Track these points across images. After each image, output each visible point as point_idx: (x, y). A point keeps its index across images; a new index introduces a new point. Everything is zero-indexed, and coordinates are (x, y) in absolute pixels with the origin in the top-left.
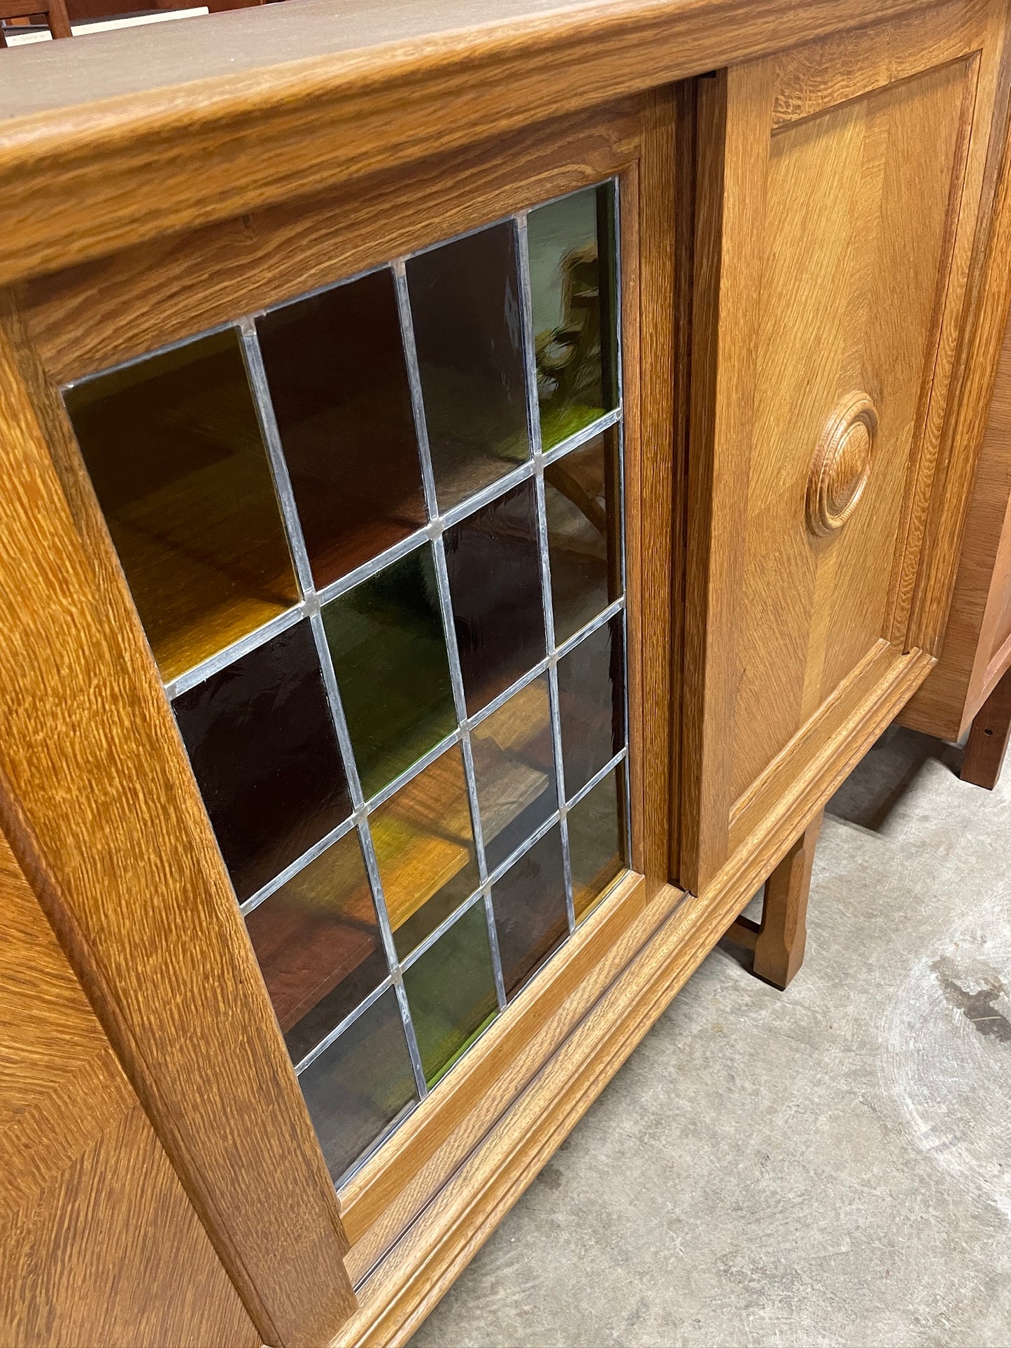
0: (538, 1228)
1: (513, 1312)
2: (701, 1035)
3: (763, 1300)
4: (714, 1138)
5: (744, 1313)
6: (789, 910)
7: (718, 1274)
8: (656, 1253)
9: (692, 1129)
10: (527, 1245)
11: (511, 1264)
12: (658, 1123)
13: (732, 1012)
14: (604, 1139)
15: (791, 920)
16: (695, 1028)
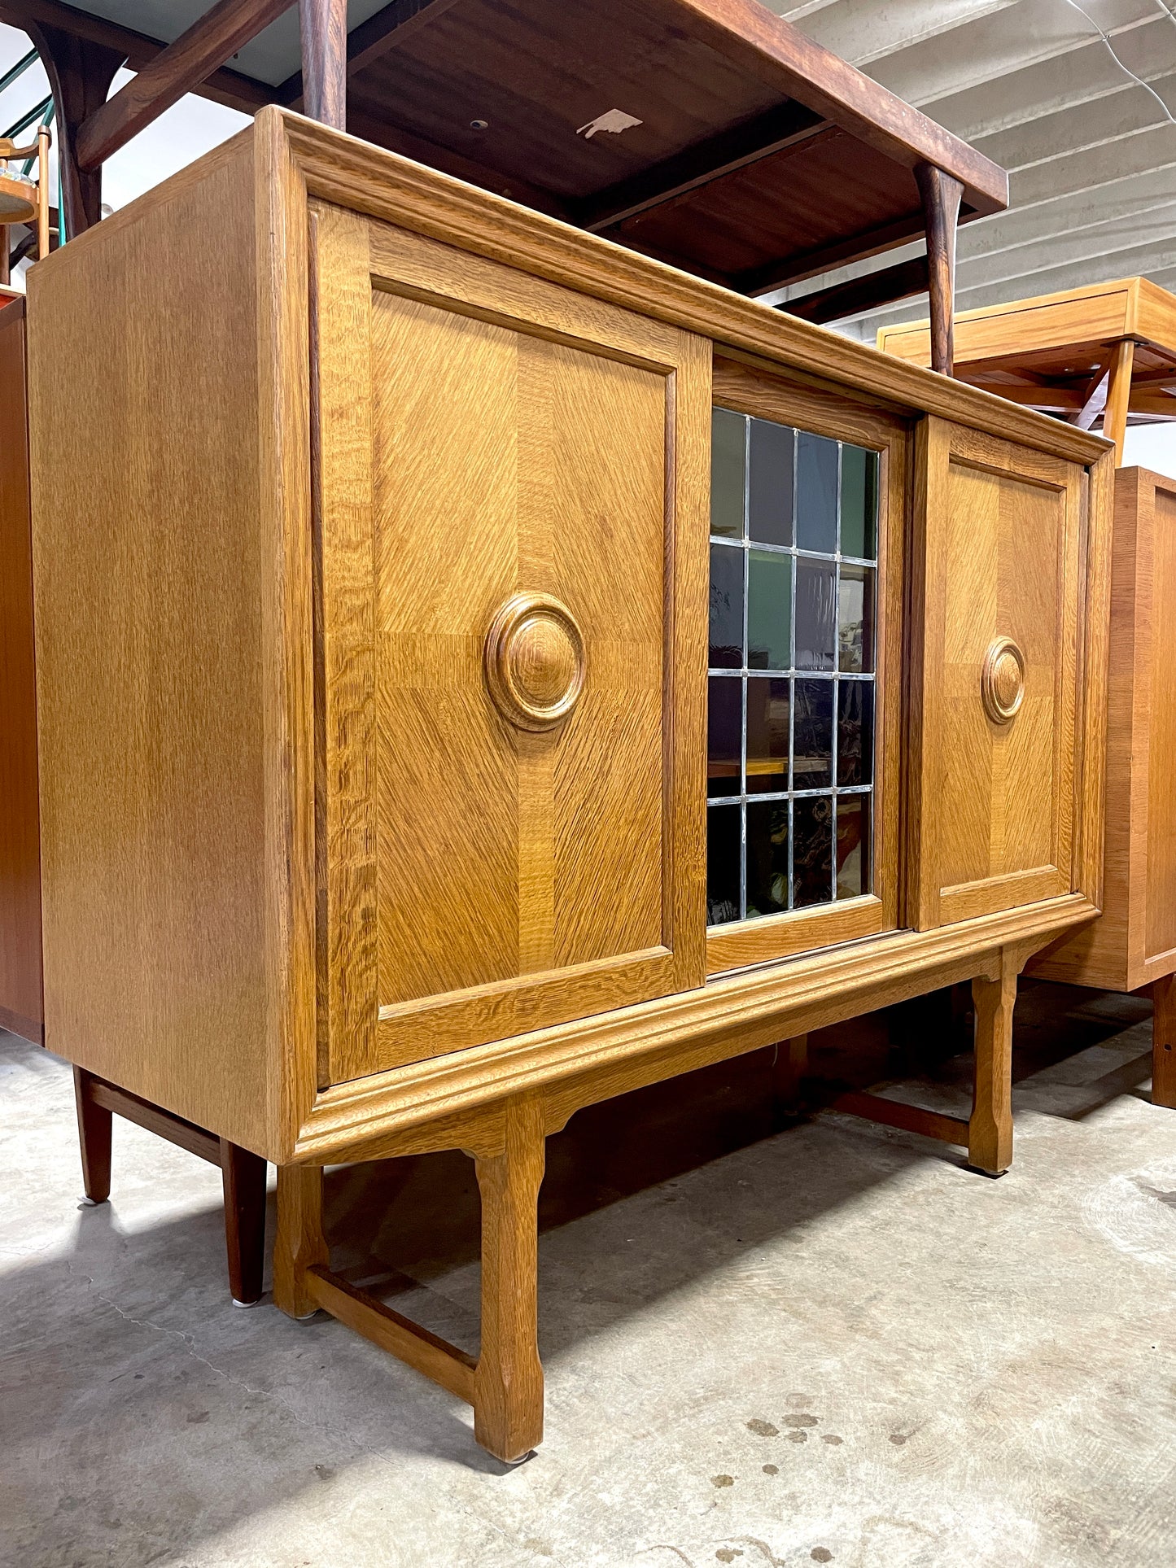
0: (786, 1257)
1: (766, 1288)
2: (923, 1192)
3: (984, 1299)
4: (938, 1235)
5: (968, 1304)
6: (995, 1077)
7: (944, 1286)
8: (889, 1275)
9: (918, 1228)
10: (776, 1263)
11: (763, 1269)
12: (887, 1225)
13: (950, 1185)
14: (840, 1227)
15: (997, 1088)
16: (918, 1189)
